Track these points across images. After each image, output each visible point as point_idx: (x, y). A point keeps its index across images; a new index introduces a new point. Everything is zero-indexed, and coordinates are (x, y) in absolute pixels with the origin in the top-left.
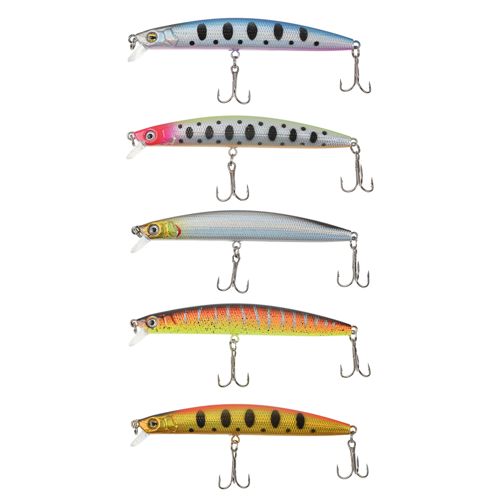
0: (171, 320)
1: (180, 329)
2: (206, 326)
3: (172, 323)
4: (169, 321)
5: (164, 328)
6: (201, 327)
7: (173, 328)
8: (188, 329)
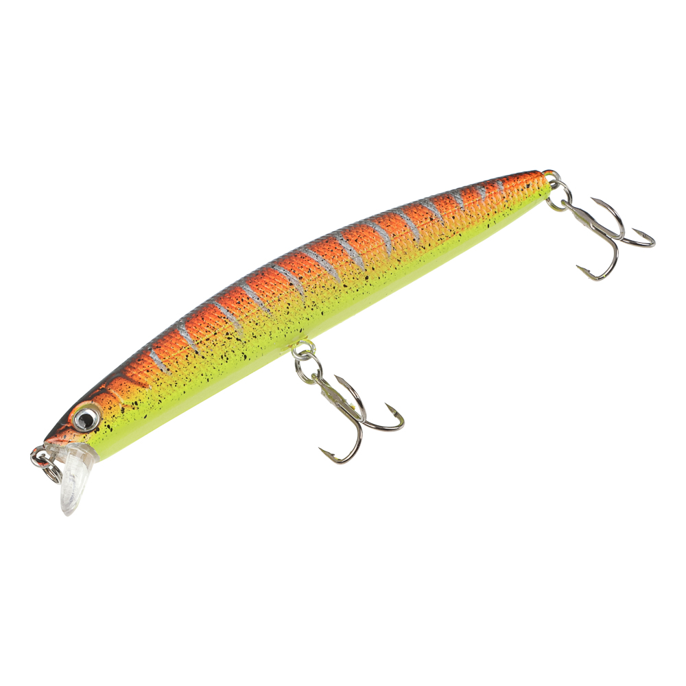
0: (129, 384)
1: (163, 393)
2: (218, 351)
3: (134, 388)
4: (124, 388)
5: (123, 410)
6: (208, 358)
7: (145, 400)
8: (180, 383)
